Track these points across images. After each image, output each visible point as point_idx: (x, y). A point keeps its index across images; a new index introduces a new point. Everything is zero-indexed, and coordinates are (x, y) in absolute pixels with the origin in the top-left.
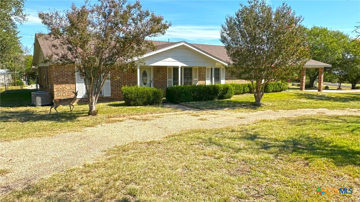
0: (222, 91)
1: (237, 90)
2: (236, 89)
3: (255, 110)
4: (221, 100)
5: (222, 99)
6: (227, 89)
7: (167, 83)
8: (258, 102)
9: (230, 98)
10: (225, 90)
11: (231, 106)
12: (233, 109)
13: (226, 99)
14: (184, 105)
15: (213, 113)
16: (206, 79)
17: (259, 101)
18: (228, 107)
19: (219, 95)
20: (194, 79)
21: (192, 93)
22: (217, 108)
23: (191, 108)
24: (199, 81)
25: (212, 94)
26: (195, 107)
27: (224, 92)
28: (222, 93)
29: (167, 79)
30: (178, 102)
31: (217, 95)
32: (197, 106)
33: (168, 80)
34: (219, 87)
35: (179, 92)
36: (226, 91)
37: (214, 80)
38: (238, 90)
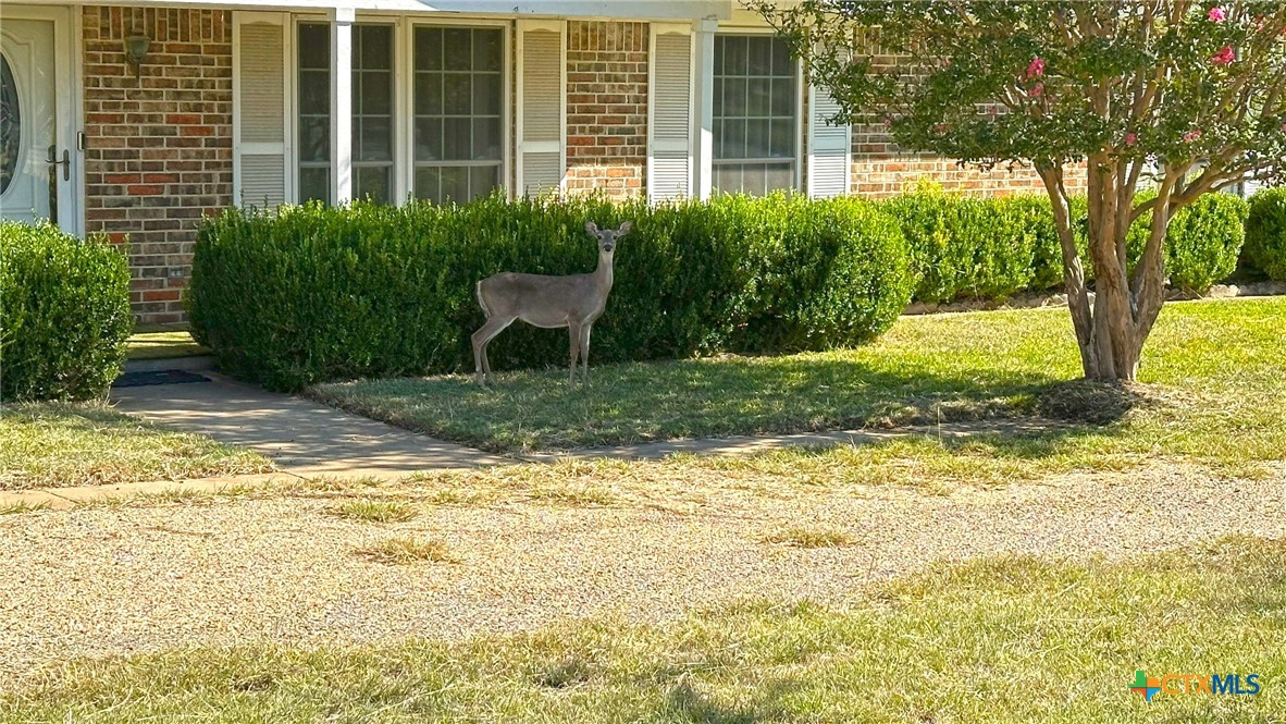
0: (781, 264)
1: (967, 260)
2: (961, 253)
3: (1029, 466)
4: (763, 360)
5: (776, 351)
6: (830, 246)
7: (230, 178)
8: (1105, 377)
9: (860, 333)
10: (802, 258)
11: (816, 421)
12: (807, 451)
13: (818, 349)
14: (346, 409)
15: (578, 486)
16: (653, 144)
17: (1122, 372)
18: (779, 426)
19: (738, 305)
20: (524, 147)
21: (453, 283)
22: (660, 436)
23: (403, 436)
24: (571, 162)
25: (667, 302)
26: (443, 424)
27: (796, 283)
28: (779, 290)
29: (229, 143)
30: (295, 370)
31: (720, 302)
32: (470, 414)
33: (240, 148)
34: (740, 233)
35: (309, 271)
36: (822, 272)
37: (716, 153)
38: (978, 258)
